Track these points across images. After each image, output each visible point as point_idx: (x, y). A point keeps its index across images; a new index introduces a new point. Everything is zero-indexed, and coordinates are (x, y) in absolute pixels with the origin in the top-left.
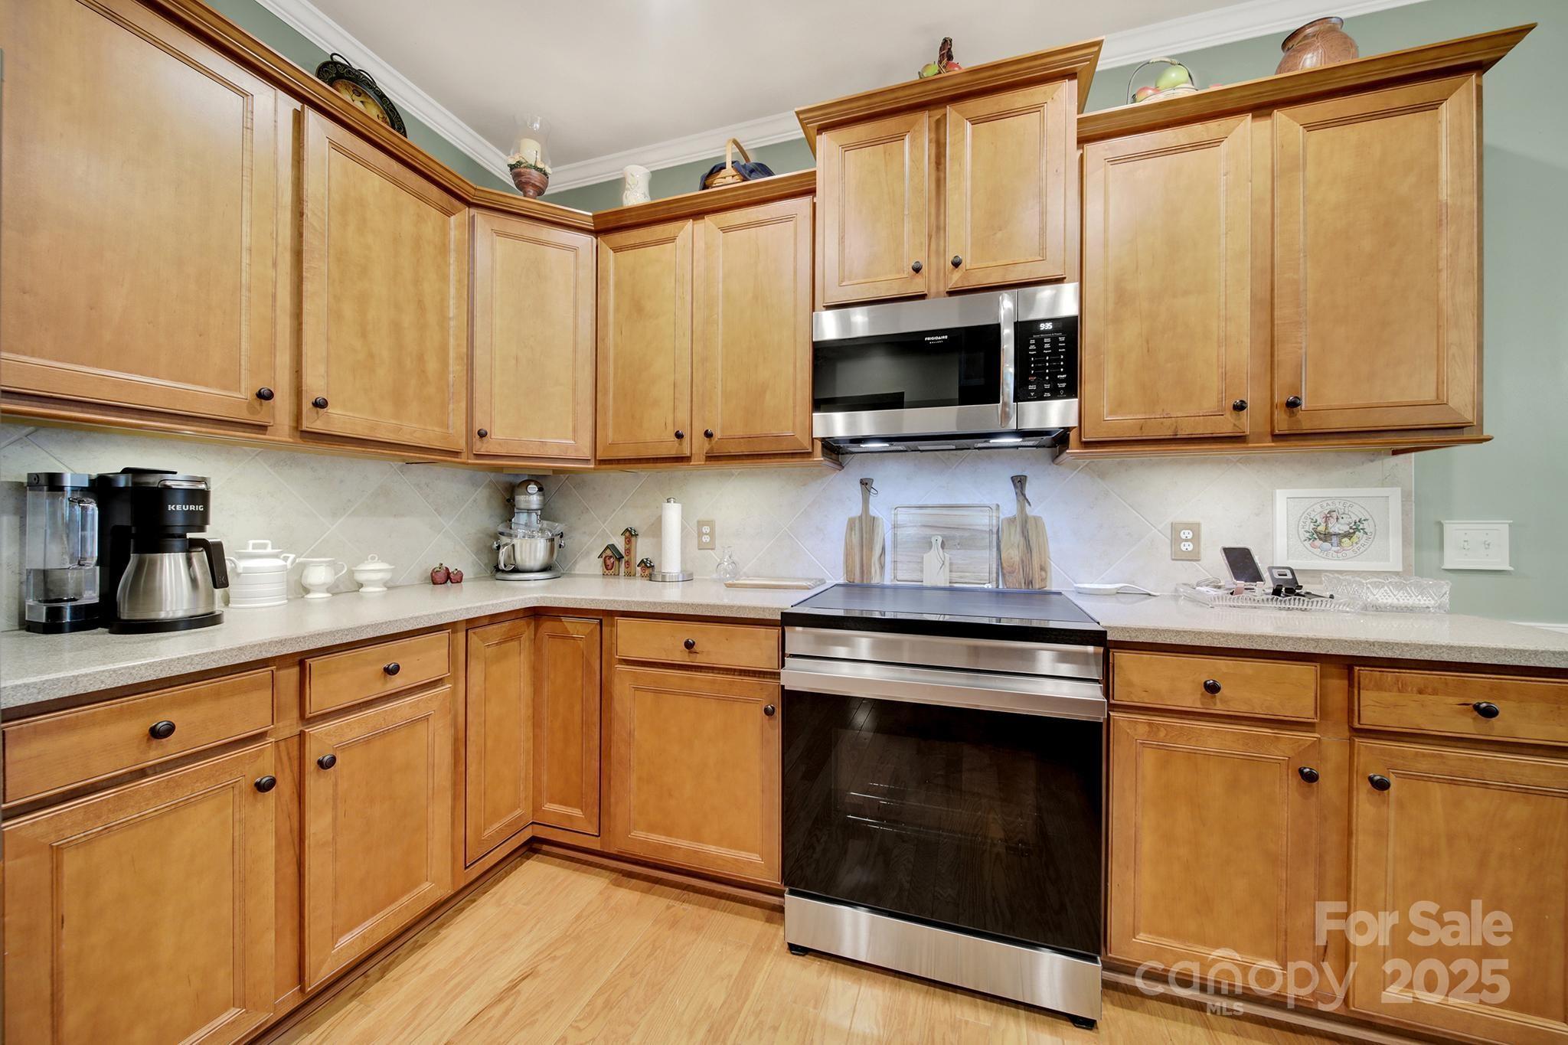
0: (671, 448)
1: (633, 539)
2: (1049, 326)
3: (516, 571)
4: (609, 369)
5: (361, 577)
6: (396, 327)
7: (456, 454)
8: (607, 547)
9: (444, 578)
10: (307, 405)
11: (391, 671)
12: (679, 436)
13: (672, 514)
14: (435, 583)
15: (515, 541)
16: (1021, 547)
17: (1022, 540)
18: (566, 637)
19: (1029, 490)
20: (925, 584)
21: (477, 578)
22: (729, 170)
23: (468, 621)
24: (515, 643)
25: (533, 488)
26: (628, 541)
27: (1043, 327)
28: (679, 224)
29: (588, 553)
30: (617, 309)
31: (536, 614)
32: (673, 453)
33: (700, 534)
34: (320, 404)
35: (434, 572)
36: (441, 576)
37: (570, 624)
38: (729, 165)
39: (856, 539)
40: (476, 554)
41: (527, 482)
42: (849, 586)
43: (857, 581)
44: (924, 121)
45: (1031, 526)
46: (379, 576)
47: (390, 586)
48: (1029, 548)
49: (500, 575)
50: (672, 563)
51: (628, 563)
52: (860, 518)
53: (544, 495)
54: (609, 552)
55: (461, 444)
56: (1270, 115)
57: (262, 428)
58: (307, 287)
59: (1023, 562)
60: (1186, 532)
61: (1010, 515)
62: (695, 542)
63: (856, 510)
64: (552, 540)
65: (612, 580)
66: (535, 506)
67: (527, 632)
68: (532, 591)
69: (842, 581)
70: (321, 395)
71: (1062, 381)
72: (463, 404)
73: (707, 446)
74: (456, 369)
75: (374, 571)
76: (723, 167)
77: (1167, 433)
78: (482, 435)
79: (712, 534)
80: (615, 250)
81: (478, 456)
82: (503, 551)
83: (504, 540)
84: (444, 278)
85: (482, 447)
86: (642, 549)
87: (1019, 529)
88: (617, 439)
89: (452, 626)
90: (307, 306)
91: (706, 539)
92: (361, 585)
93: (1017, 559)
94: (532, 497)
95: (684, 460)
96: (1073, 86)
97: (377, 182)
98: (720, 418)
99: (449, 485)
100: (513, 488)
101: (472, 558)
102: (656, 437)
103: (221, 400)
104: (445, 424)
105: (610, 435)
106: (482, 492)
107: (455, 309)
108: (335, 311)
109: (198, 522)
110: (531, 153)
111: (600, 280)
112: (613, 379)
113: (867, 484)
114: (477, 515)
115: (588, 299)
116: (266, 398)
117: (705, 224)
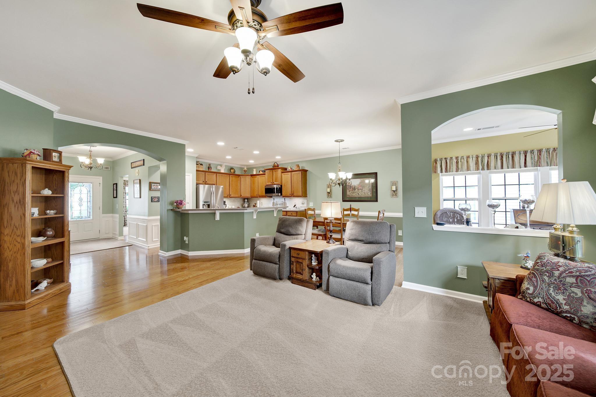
1: (256, 205)
2: (279, 188)
3: (245, 207)
6: (235, 188)
7: (239, 197)
8: (253, 205)
12: (257, 195)
13: (258, 202)
17: (285, 203)
19: (285, 200)
28: (257, 176)
30: (252, 183)
33: (261, 204)
34: (231, 195)
35: (238, 207)
39: (274, 204)
44: (272, 170)
50: (259, 207)
52: (274, 202)
56: (292, 172)
57: (228, 197)
58: (230, 187)
71: (279, 192)
72: (240, 193)
73: (259, 196)
74: (239, 190)
75: (233, 207)
77: (288, 196)
78: (241, 195)
80: (252, 178)
81: (241, 197)
83: (244, 204)
84: (238, 183)
94: (246, 200)
95: (257, 197)
96: (280, 169)
97: (234, 178)
98: (260, 194)
99: (239, 199)
100: (245, 199)
101: (241, 206)
102: (255, 194)
103: (226, 196)
104: (238, 195)
105: (252, 195)
106: (242, 200)
107: (239, 185)
108: (232, 188)
109: (225, 203)
110: (245, 169)
111: (251, 180)
112: (252, 190)
113: (274, 199)
114: (242, 202)
115: (250, 182)
116: (228, 195)
117: (259, 176)
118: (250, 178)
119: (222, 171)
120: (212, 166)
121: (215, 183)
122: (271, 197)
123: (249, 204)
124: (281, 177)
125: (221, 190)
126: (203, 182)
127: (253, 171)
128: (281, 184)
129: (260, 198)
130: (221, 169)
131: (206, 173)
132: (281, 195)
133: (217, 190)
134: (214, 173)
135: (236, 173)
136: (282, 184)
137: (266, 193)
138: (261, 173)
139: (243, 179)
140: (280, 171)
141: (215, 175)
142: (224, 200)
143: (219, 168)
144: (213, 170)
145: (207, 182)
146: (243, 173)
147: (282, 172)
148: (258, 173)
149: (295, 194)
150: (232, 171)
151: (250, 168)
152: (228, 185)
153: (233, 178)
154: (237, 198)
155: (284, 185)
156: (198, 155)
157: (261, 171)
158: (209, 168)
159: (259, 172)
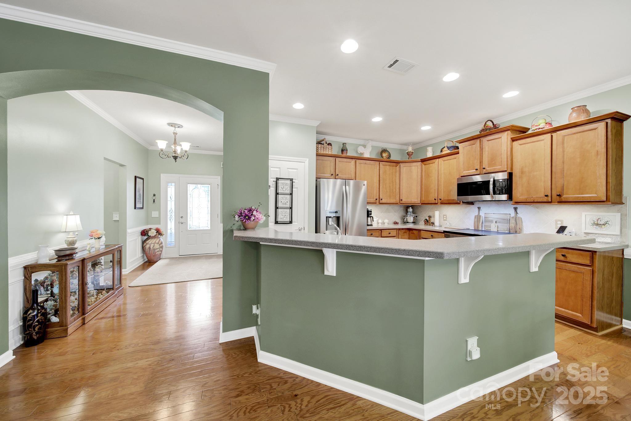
0: (434, 201)
1: (430, 218)
2: (501, 180)
3: (408, 223)
4: (423, 187)
5: (385, 222)
6: (390, 187)
7: (397, 203)
8: (425, 219)
9: (396, 223)
10: (380, 199)
11: (390, 233)
12: (435, 199)
13: (437, 214)
14: (394, 224)
15: (407, 217)
16: (515, 223)
17: (515, 222)
18: (414, 233)
19: (518, 211)
20: (491, 230)
21: (401, 224)
22: (446, 148)
23: (399, 229)
24: (406, 234)
25: (410, 208)
26: (429, 218)
27: (500, 181)
28: (435, 160)
29: (421, 221)
30: (425, 176)
31: (409, 230)
32: (434, 202)
33: (444, 217)
34: (382, 199)
35: (394, 222)
36: (395, 223)
37: (414, 231)
38: (446, 147)
39: (476, 220)
40: (401, 219)
41: (410, 207)
42: (475, 230)
43: (476, 229)
44: (478, 141)
45: (517, 219)
46: (387, 222)
47: (388, 224)
48: (516, 224)
49: (405, 223)
50: (437, 223)
51: (429, 223)
52: (477, 215)
53: (413, 209)
54: (425, 220)
55: (398, 202)
56: (556, 132)
57: (376, 203)
58: (380, 185)
59: (515, 227)
60: (559, 222)
61: (513, 216)
62: (443, 219)
63: (477, 214)
64: (414, 217)
65: (426, 226)
66: (411, 211)
67: (408, 232)
68: (411, 226)
69: (473, 229)
70: (381, 198)
71: (504, 191)
72: (399, 195)
73: (440, 201)
74: (397, 190)
75: (386, 221)
76: (445, 147)
77: (533, 201)
78: (401, 200)
79: (446, 218)
80: (424, 165)
81: (401, 203)
82: (405, 219)
83: (406, 217)
84: (396, 176)
85: (401, 202)
86: (432, 221)
87: (514, 220)
88: (425, 200)
89: (397, 229)
90: (380, 187)
91: (445, 219)
92: (384, 223)
93: (513, 226)
94: (410, 210)
95: (437, 204)
96: (509, 132)
97: (388, 167)
98: (443, 196)
99: (396, 207)
100: (407, 207)
101: (400, 220)
102: (431, 199)
103: (372, 200)
104: (396, 199)
105: (423, 199)
106: (402, 208)
107: (398, 181)
108: (383, 187)
109: (371, 214)
110: (410, 149)
111: (422, 170)
112: (424, 189)
113: (479, 208)
114: (401, 212)
115: (420, 174)
116: (376, 199)
117: (440, 160)
118: (420, 167)
119: (367, 155)
120: (348, 147)
121: (353, 176)
122: (472, 203)
123: (416, 217)
124: (509, 153)
125: (363, 189)
126: (332, 175)
127: (426, 151)
128: (509, 171)
129: (443, 206)
130: (365, 152)
131: (337, 159)
132: (510, 198)
133: (357, 189)
134: (352, 158)
135: (393, 158)
136: (512, 169)
137: (460, 194)
138: (446, 151)
139: (404, 168)
140: (506, 137)
141: (353, 161)
142: (370, 208)
143: (361, 150)
144: (350, 153)
145: (337, 175)
146: (406, 158)
147: (513, 140)
148: (438, 153)
149: (565, 197)
150: (385, 155)
151: (420, 147)
152: (376, 180)
153: (386, 168)
154: (392, 206)
155: (522, 172)
156: (320, 122)
157: (446, 149)
158: (342, 151)
159: (441, 151)
